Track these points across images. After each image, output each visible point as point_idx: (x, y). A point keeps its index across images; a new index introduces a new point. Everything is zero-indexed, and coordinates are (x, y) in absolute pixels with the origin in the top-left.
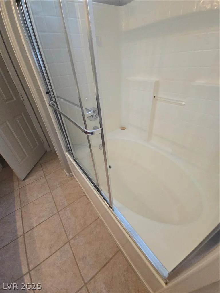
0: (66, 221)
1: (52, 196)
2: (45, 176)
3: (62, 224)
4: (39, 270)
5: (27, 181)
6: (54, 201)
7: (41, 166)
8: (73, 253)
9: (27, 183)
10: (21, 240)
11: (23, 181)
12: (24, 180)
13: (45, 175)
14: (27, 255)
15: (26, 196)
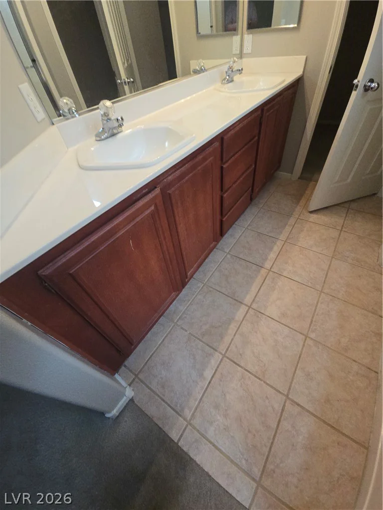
0: (323, 313)
1: (330, 266)
2: (341, 231)
3: (315, 310)
4: (258, 317)
5: (314, 217)
6: (327, 273)
7: (348, 210)
8: (301, 352)
9: (311, 220)
10: (263, 272)
11: (309, 214)
12: (311, 212)
13: (342, 228)
14: (258, 292)
15: (300, 233)
